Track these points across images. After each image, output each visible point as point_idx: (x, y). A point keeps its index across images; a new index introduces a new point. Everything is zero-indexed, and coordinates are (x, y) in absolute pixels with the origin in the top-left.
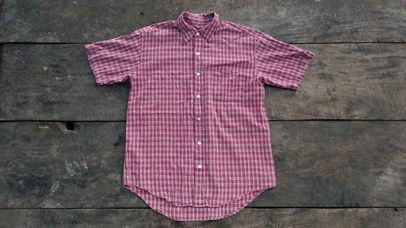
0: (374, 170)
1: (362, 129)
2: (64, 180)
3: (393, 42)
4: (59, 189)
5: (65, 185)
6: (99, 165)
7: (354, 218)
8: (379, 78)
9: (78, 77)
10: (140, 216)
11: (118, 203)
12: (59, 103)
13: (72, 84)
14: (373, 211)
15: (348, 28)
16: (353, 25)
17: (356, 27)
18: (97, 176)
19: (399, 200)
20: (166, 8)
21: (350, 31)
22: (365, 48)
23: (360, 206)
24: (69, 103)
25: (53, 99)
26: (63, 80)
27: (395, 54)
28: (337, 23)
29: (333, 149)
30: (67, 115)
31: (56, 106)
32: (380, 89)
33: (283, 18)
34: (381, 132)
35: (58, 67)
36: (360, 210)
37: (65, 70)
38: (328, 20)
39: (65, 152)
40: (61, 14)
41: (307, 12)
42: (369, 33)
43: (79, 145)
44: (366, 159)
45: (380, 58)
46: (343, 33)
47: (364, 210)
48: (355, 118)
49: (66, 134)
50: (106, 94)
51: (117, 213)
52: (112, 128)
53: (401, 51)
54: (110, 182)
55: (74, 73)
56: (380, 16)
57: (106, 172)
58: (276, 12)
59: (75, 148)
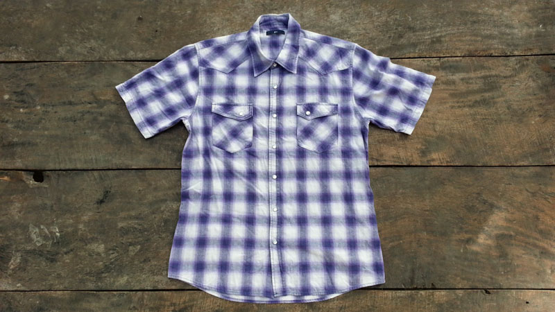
0: (458, 237)
1: (444, 179)
2: (28, 252)
3: (491, 56)
4: (20, 263)
5: (29, 258)
6: (76, 231)
7: (428, 304)
8: (470, 106)
9: (50, 109)
10: (131, 302)
11: (99, 284)
12: (23, 144)
13: (42, 119)
14: (456, 294)
15: (427, 36)
16: (434, 33)
17: (439, 34)
18: (72, 246)
19: (492, 278)
20: (175, 10)
21: (430, 40)
22: (451, 64)
23: (437, 287)
24: (36, 144)
25: (16, 140)
26: (29, 113)
27: (493, 73)
28: (412, 29)
29: (402, 206)
30: (33, 162)
31: (19, 149)
32: (471, 123)
33: (336, 23)
34: (471, 183)
35: (23, 94)
36: (437, 293)
37: (32, 99)
38: (399, 25)
39: (29, 212)
40: (29, 21)
41: (370, 15)
42: (457, 43)
43: (48, 203)
44: (448, 221)
45: (472, 79)
46: (420, 43)
47: (443, 293)
48: (432, 164)
49: (31, 187)
50: (87, 131)
51: (99, 298)
52: (95, 179)
53: (502, 68)
54: (90, 255)
55: (45, 102)
56: (475, 18)
57: (85, 241)
58: (328, 16)
59: (44, 207)
